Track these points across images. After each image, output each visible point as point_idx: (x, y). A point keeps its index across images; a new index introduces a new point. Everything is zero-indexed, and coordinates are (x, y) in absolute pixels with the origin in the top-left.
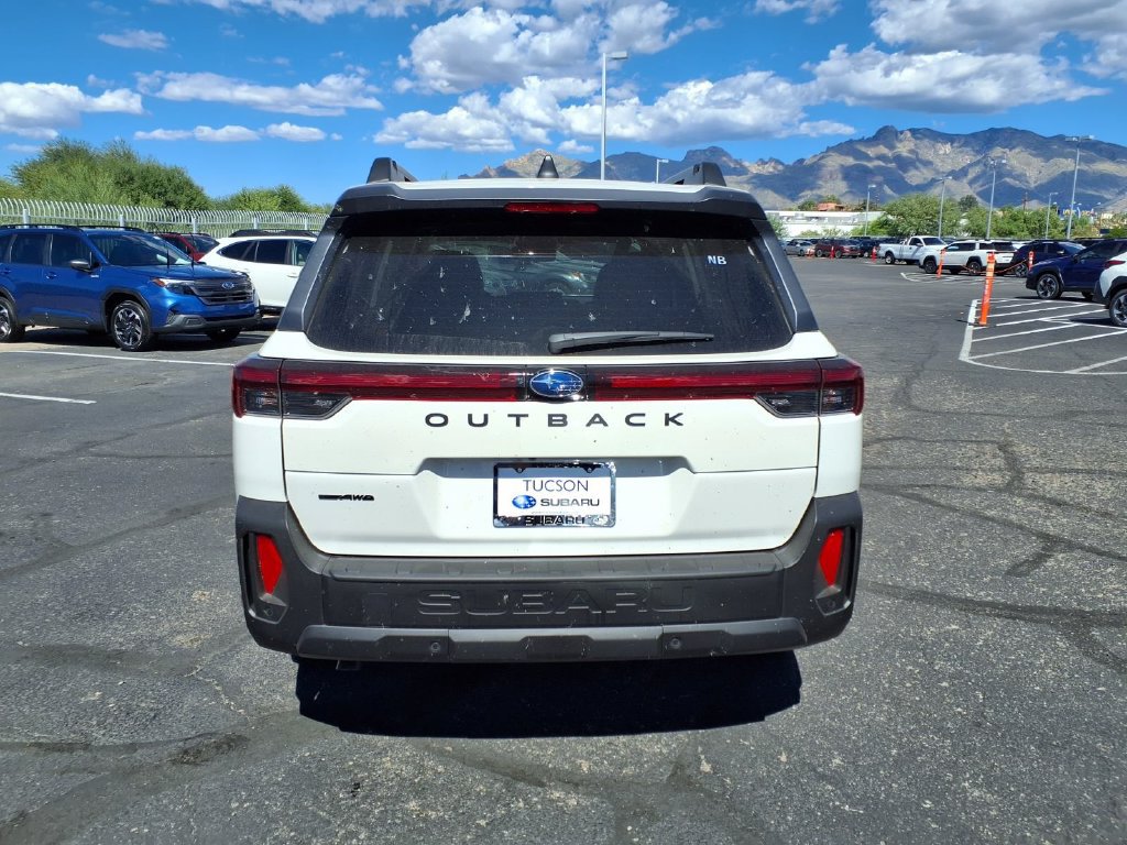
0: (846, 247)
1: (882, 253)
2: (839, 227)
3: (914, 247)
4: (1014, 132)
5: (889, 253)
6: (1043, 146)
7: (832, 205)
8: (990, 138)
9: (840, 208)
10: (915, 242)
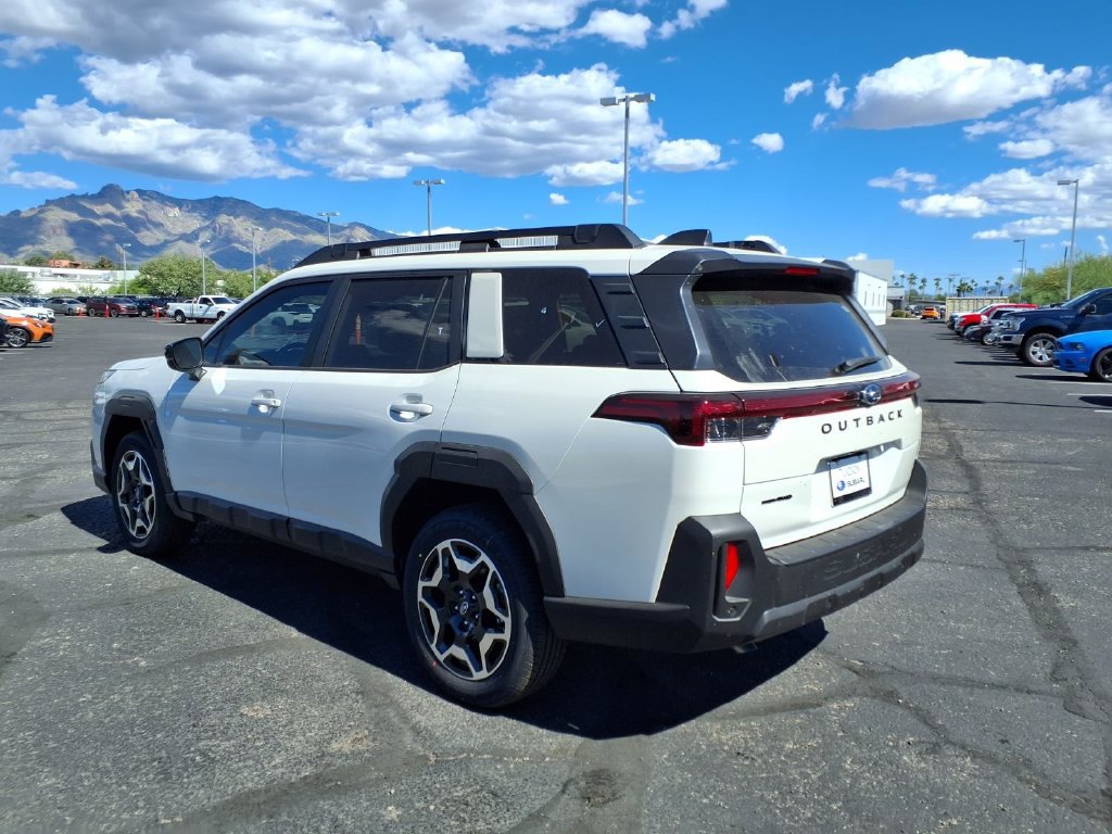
0: (123, 306)
1: (171, 311)
2: (94, 286)
3: (205, 306)
4: (238, 202)
5: (179, 312)
6: (263, 216)
7: (66, 262)
8: (214, 206)
9: (76, 266)
10: (205, 301)
